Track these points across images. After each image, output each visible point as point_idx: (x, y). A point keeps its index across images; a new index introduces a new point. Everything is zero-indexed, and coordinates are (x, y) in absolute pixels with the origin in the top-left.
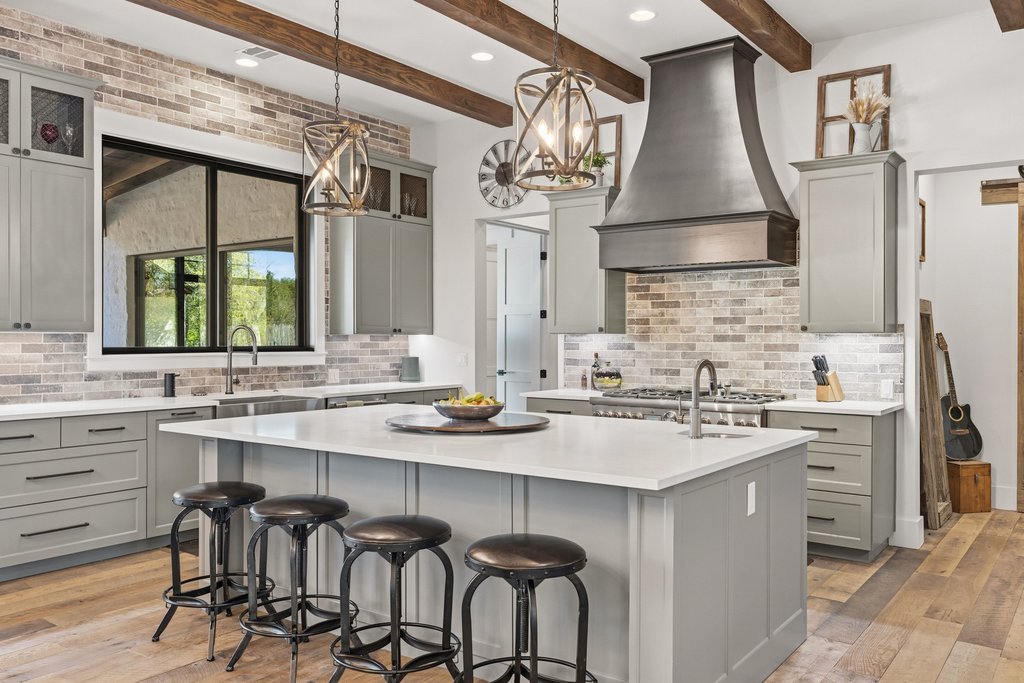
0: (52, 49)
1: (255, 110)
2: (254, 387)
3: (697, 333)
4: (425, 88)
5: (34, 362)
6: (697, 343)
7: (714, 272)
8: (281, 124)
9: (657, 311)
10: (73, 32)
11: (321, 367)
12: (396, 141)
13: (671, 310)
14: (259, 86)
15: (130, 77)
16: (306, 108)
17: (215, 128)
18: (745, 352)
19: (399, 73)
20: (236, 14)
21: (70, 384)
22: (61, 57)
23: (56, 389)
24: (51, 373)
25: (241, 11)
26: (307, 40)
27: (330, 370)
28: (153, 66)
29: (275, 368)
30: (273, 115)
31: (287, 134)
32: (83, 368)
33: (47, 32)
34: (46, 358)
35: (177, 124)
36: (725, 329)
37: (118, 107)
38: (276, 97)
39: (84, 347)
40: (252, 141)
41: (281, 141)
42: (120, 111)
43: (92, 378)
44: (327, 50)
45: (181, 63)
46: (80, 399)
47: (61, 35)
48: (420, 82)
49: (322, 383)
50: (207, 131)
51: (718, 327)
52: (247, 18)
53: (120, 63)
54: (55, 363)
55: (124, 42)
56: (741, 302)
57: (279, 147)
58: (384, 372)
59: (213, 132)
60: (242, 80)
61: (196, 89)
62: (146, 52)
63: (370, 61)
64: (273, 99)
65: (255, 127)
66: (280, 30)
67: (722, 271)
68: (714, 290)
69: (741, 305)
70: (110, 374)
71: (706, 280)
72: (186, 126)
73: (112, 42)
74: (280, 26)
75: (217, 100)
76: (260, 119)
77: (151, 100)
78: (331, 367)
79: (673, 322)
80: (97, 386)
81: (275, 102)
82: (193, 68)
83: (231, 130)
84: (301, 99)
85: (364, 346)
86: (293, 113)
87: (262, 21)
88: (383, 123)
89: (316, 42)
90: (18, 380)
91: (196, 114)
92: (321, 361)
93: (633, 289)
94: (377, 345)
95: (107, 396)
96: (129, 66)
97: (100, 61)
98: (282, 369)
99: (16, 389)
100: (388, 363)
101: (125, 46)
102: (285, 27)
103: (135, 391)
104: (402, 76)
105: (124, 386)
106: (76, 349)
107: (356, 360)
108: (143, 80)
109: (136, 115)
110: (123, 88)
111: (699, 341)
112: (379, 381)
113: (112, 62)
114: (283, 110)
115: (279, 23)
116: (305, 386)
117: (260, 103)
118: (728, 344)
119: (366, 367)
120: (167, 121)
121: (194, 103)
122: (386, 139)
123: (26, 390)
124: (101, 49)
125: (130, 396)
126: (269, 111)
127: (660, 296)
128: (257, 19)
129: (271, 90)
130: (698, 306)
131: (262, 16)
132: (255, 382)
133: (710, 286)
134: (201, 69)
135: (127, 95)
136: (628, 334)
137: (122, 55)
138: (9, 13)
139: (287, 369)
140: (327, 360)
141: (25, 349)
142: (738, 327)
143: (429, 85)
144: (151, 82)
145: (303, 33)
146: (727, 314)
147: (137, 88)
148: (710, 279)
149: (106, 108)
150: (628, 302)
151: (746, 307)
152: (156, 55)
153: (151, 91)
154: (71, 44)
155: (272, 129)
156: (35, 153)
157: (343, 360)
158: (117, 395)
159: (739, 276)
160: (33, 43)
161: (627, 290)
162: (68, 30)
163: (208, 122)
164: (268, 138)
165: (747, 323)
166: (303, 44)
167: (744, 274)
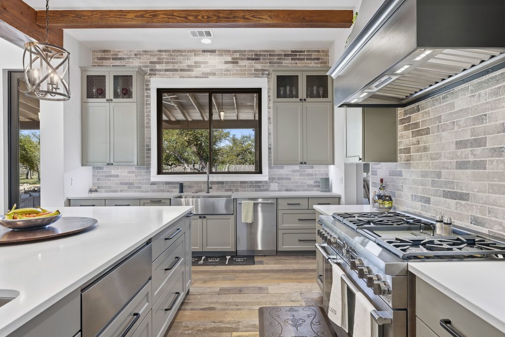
0: (138, 60)
1: (226, 62)
2: (226, 190)
3: (443, 160)
4: (266, 19)
5: (132, 177)
6: (443, 171)
7: (456, 89)
8: (241, 66)
9: (415, 139)
10: (145, 51)
11: (266, 182)
12: (318, 59)
13: (424, 137)
14: (229, 51)
15: (167, 63)
16: (256, 55)
17: (205, 75)
18: (487, 183)
19: (244, 16)
20: (136, 16)
21: (144, 186)
22: (141, 62)
23: (140, 187)
24: (138, 181)
25: (138, 14)
26: (178, 16)
27: (271, 184)
28: (177, 56)
29: (238, 182)
30: (237, 63)
31: (245, 70)
32: (150, 180)
33: (135, 55)
34: (136, 176)
35: (188, 77)
36: (467, 154)
37: (162, 76)
38: (238, 54)
39: (150, 172)
40: (225, 78)
41: (242, 74)
42: (163, 77)
43: (153, 184)
44: (191, 18)
45: (190, 51)
46: (148, 192)
47: (141, 54)
48: (262, 17)
49: (267, 190)
50: (202, 77)
51: (459, 152)
52: (142, 16)
53: (163, 58)
54: (139, 177)
55: (165, 49)
56: (481, 119)
57: (240, 77)
58: (309, 186)
59: (205, 77)
60: (219, 51)
61: (197, 60)
62: (174, 51)
63: (221, 15)
64: (237, 55)
65: (227, 70)
66: (161, 16)
67: (463, 86)
68: (456, 109)
69: (482, 123)
70: (160, 182)
71: (450, 101)
72: (192, 77)
73: (160, 51)
74: (161, 14)
75: (206, 63)
76: (230, 66)
77: (176, 70)
78: (272, 182)
79: (425, 149)
80: (155, 187)
81: (237, 57)
82: (195, 52)
83: (214, 74)
84: (253, 51)
85: (294, 171)
86: (248, 59)
87: (150, 15)
88: (308, 51)
89: (184, 15)
90: (126, 184)
91: (197, 71)
92: (266, 179)
93: (403, 121)
94: (305, 171)
95: (158, 191)
96: (167, 59)
97: (155, 60)
98: (242, 182)
99: (125, 187)
100: (313, 181)
101: (165, 51)
102: (163, 14)
103: (170, 190)
104: (247, 17)
105: (166, 187)
106: (147, 173)
107: (289, 179)
108: (172, 63)
109: (170, 77)
110: (164, 68)
111: (444, 168)
112: (306, 190)
113: (160, 59)
114: (242, 59)
115: (160, 13)
116: (256, 191)
117: (229, 59)
118: (469, 171)
119: (297, 182)
120: (183, 77)
121: (196, 67)
122: (311, 59)
123: (129, 188)
124: (156, 55)
125: (168, 192)
126: (235, 62)
127: (416, 125)
128: (147, 15)
129: (235, 52)
130: (443, 131)
131: (150, 13)
132: (227, 188)
133: (452, 105)
134: (199, 51)
135: (166, 70)
136: (399, 162)
137: (164, 55)
138: (123, 51)
139: (245, 182)
140: (269, 179)
141: (129, 172)
142: (478, 150)
143: (269, 16)
144: (177, 63)
145: (175, 14)
146: (468, 137)
147: (170, 67)
148: (452, 99)
149: (158, 77)
150: (399, 134)
151: (488, 124)
152: (178, 51)
153: (176, 66)
154: (144, 56)
155: (236, 70)
156: (115, 100)
157: (280, 179)
158: (163, 191)
159: (480, 86)
160: (131, 60)
161: (398, 123)
162: (143, 51)
163: (203, 73)
164: (234, 74)
165: (488, 146)
166: (176, 19)
167: (485, 82)
